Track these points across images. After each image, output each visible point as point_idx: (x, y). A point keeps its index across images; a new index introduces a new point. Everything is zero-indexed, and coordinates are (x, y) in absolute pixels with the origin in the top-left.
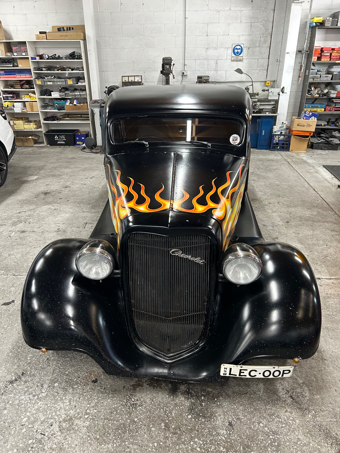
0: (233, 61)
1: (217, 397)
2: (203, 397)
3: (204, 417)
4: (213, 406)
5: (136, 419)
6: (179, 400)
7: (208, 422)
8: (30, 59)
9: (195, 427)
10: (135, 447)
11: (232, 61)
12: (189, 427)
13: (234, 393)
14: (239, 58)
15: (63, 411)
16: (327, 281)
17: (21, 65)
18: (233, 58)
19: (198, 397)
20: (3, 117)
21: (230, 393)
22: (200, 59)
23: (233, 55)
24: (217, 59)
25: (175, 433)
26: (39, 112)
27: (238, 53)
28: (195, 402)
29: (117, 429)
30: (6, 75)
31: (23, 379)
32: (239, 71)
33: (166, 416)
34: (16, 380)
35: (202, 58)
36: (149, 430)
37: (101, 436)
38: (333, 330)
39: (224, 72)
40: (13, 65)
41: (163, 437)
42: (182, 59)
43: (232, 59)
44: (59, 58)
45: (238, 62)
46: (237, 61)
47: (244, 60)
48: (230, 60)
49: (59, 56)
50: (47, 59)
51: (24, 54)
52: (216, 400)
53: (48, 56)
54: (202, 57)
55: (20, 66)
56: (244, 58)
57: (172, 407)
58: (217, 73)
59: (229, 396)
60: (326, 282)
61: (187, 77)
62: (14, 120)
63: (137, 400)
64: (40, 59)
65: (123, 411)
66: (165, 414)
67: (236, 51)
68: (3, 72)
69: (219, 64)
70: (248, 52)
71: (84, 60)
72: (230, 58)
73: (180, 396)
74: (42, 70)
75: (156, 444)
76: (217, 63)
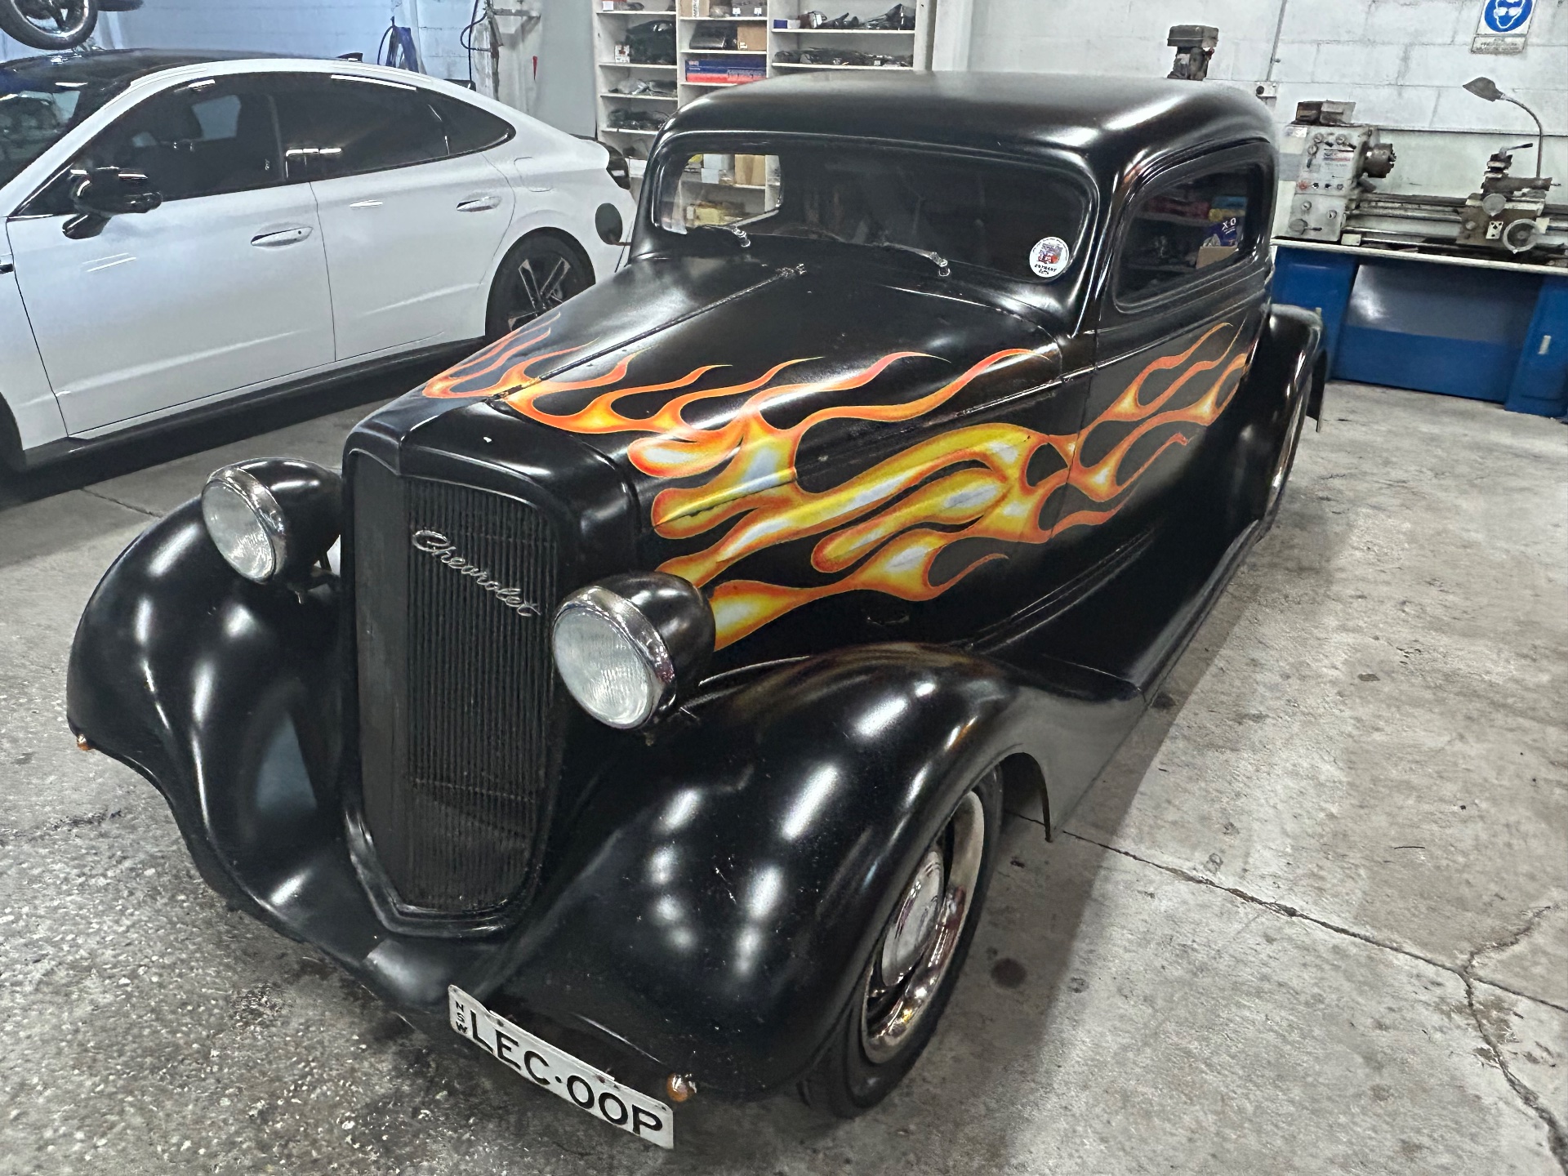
0: (1479, 51)
1: (485, 1117)
2: (445, 1093)
3: (387, 1150)
4: (443, 1135)
5: (214, 1053)
6: (372, 1065)
7: (379, 1169)
8: (770, 25)
9: (330, 1163)
10: (138, 1121)
11: (1473, 52)
12: (314, 1153)
13: (548, 1131)
14: (1509, 40)
15: (92, 943)
16: (1321, 934)
17: (744, 46)
18: (1480, 40)
19: (432, 1086)
20: (616, 179)
21: (535, 1125)
22: (1339, 42)
23: (1485, 28)
24: (1412, 45)
25: (263, 1147)
26: (766, 188)
27: (1505, 19)
28: (407, 1095)
29: (149, 1052)
30: (704, 70)
31: (105, 826)
32: (1486, 89)
33: (292, 1088)
34: (90, 822)
35: (1345, 37)
36: (214, 1099)
37: (97, 1047)
38: (1147, 1115)
39: (1431, 94)
40: (727, 41)
41: (224, 1137)
42: (1268, 41)
43: (1478, 45)
44: (855, 24)
45: (1502, 58)
46: (1496, 52)
47: (1530, 50)
48: (1468, 48)
49: (855, 18)
50: (819, 27)
51: (758, 11)
52: (471, 1121)
53: (824, 18)
54: (1349, 32)
55: (742, 45)
56: (1533, 40)
57: (334, 1073)
58: (1400, 94)
59: (520, 1132)
60: (1308, 934)
61: (1273, 105)
62: (700, 205)
63: (272, 1007)
64: (802, 27)
65: (211, 1015)
66: (295, 1082)
67: (1500, 12)
68: (697, 63)
69: (1413, 64)
70: (1554, 16)
71: (920, 31)
72: (1469, 40)
73: (389, 1056)
74: (798, 62)
75: (187, 1144)
76: (1405, 59)
